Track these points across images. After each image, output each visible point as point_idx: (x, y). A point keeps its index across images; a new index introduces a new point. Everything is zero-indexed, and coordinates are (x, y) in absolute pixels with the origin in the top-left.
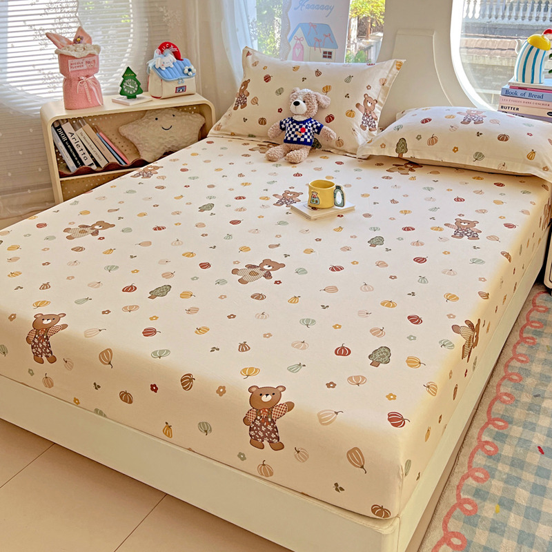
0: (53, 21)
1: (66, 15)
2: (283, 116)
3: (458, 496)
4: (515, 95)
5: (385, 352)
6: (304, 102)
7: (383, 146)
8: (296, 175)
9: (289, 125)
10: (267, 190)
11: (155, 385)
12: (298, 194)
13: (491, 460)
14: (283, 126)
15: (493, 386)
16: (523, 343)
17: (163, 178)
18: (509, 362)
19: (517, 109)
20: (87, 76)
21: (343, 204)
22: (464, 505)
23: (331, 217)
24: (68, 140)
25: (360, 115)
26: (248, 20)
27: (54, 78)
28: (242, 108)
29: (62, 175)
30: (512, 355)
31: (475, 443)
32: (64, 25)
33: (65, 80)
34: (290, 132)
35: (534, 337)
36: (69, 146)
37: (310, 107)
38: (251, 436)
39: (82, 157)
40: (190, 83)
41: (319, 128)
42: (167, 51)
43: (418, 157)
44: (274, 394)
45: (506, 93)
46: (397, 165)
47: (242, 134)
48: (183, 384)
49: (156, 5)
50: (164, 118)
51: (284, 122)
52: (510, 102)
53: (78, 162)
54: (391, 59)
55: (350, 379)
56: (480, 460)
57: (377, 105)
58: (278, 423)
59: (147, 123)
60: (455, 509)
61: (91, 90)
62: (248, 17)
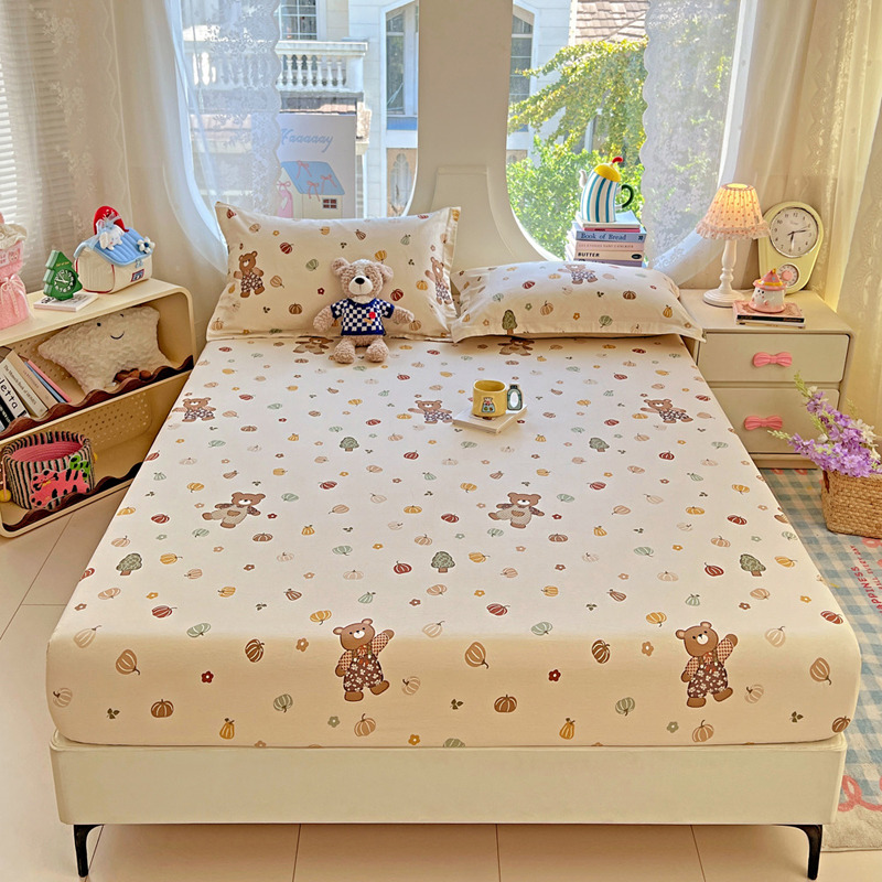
4: (593, 239)
6: (368, 277)
7: (486, 323)
10: (391, 405)
11: (556, 671)
12: (437, 403)
17: (234, 414)
19: (597, 255)
25: (432, 285)
28: (256, 294)
37: (375, 283)
38: (689, 694)
39: (9, 405)
40: (147, 264)
42: (110, 221)
43: (532, 331)
44: (705, 632)
45: (582, 237)
47: (261, 329)
48: (596, 657)
50: (111, 322)
51: (338, 307)
52: (589, 247)
53: (4, 413)
55: (753, 595)
59: (85, 333)
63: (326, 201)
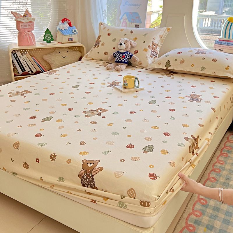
0: (16, 8)
1: (22, 6)
2: (115, 51)
3: (186, 223)
4: (221, 44)
5: (151, 147)
6: (124, 44)
7: (160, 64)
8: (119, 76)
9: (118, 54)
10: (105, 81)
11: (38, 159)
12: (119, 83)
13: (204, 207)
14: (115, 55)
15: (206, 174)
16: (222, 156)
17: (58, 75)
18: (215, 163)
19: (222, 50)
20: (29, 31)
21: (138, 86)
22: (189, 227)
23: (133, 92)
24: (19, 60)
25: (150, 51)
26: (102, 10)
27: (15, 33)
28: (97, 47)
29: (15, 75)
30: (216, 161)
31: (196, 199)
32: (21, 10)
33: (19, 33)
34: (118, 58)
35: (227, 153)
36: (19, 62)
37: (127, 46)
38: (82, 184)
39: (25, 68)
40: (75, 37)
41: (131, 56)
42: (65, 22)
43: (175, 69)
44: (94, 163)
45: (217, 43)
46: (165, 73)
47: (97, 59)
48: (51, 158)
49: (62, 3)
50: (63, 52)
51: (115, 53)
52: (219, 47)
53: (23, 70)
54: (165, 26)
55: (132, 158)
56: (198, 206)
57: (158, 47)
58: (95, 177)
59: (55, 54)
60: (184, 229)
61: (30, 38)
62: (102, 8)
63: (136, 25)
